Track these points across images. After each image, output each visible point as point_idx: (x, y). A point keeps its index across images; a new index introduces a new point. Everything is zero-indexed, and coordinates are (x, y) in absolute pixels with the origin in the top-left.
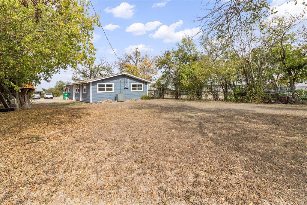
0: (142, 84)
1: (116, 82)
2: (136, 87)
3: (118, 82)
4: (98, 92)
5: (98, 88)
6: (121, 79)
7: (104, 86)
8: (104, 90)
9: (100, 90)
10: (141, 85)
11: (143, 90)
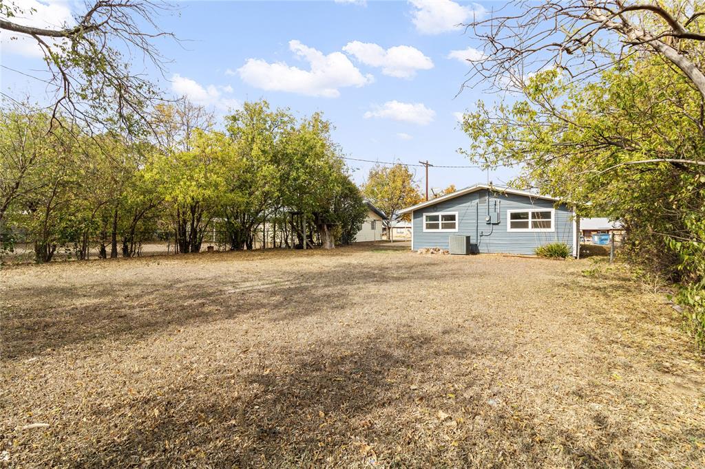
0: (553, 211)
1: (463, 208)
2: (527, 218)
3: (470, 208)
4: (425, 230)
5: (425, 222)
6: (477, 201)
7: (436, 218)
8: (436, 226)
9: (429, 226)
10: (547, 215)
11: (557, 228)
